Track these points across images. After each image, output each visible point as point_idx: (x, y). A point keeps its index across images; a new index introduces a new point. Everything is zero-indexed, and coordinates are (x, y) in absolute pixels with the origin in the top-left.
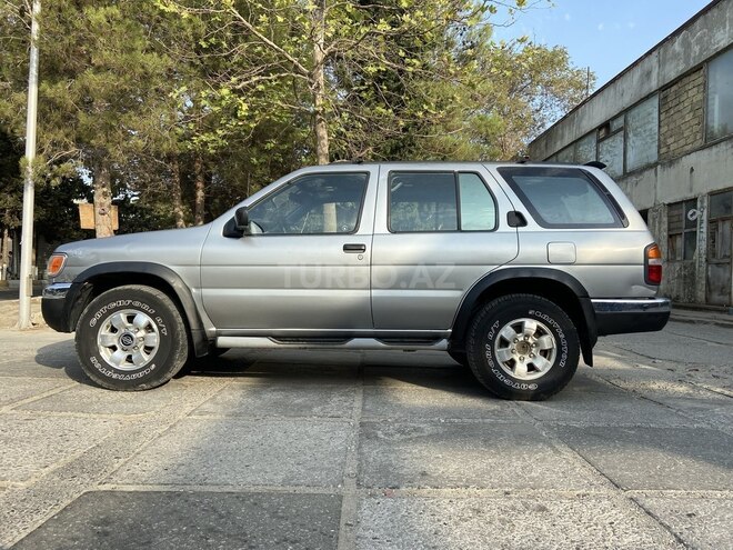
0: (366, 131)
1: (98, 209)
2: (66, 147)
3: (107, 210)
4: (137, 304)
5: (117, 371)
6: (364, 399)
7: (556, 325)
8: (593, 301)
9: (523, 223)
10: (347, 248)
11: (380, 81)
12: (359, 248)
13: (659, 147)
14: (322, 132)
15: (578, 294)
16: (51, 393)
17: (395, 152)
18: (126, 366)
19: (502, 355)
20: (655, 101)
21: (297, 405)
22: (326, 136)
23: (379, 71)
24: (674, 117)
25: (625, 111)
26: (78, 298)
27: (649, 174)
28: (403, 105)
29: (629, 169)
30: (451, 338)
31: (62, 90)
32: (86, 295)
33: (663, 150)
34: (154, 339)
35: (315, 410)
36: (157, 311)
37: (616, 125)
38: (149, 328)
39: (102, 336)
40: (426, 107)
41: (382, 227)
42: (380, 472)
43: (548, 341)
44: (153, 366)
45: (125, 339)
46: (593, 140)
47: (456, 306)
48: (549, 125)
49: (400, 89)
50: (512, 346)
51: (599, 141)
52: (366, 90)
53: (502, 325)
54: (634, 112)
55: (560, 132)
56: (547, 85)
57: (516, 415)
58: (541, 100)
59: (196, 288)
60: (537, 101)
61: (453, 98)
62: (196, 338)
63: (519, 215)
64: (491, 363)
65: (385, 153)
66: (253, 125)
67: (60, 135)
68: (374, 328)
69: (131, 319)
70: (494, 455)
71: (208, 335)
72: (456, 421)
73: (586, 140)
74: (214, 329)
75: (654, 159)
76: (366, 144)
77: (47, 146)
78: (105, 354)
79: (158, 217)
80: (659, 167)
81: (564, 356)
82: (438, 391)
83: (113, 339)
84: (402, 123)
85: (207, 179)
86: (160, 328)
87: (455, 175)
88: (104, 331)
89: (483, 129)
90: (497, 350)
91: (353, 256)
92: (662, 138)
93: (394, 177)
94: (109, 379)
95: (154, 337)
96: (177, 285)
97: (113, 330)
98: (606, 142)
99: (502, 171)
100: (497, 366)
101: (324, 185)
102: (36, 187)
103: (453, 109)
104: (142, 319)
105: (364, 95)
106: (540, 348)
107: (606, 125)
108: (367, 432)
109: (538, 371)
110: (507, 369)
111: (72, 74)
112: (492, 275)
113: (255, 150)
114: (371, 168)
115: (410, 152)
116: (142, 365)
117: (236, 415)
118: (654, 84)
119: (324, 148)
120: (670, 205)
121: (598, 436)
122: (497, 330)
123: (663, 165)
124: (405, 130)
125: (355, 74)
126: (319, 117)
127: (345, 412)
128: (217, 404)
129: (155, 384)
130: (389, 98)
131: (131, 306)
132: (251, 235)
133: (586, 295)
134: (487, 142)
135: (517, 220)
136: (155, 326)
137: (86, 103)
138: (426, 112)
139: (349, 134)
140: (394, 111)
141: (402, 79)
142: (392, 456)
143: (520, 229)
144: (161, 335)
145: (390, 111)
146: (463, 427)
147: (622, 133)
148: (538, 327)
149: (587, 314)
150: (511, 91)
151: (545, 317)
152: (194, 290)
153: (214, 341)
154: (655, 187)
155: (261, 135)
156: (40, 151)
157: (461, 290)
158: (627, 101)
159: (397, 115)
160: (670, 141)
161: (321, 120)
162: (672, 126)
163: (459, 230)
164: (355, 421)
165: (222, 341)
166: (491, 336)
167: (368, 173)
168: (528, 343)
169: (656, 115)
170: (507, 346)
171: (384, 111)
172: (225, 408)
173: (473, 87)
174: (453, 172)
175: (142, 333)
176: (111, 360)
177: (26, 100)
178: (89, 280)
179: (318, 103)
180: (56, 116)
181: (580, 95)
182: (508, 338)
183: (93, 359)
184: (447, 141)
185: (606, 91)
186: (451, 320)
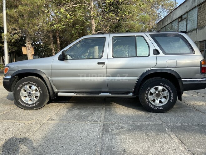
0: (107, 22)
1: (27, 48)
2: (16, 30)
3: (30, 48)
4: (32, 83)
5: (27, 104)
6: (105, 112)
7: (169, 88)
8: (182, 79)
9: (158, 53)
10: (99, 63)
11: (111, 5)
12: (103, 63)
13: (198, 24)
14: (93, 23)
15: (177, 77)
16: (7, 111)
17: (116, 28)
18: (30, 102)
19: (151, 98)
20: (196, 9)
21: (83, 116)
22: (94, 24)
23: (111, 2)
24: (203, 14)
25: (187, 12)
26: (13, 81)
27: (194, 32)
28: (118, 13)
29: (188, 31)
30: (134, 92)
31: (13, 12)
32: (16, 80)
33: (199, 24)
34: (38, 94)
35: (89, 118)
36: (38, 85)
37: (184, 17)
38: (36, 90)
39: (22, 93)
40: (125, 13)
41: (110, 56)
42: (108, 150)
43: (166, 93)
44: (38, 102)
45: (29, 94)
46: (177, 22)
47: (135, 82)
48: (163, 18)
49: (117, 8)
50: (154, 95)
51: (179, 22)
52: (106, 8)
53: (151, 88)
54: (190, 13)
55: (167, 19)
56: (163, 5)
57: (156, 120)
58: (161, 10)
59: (50, 77)
60: (160, 10)
61: (134, 10)
62: (51, 93)
63: (157, 51)
64: (147, 101)
65: (113, 28)
66: (72, 21)
67: (14, 26)
68: (108, 89)
69: (30, 87)
70: (149, 141)
71: (55, 92)
72: (136, 123)
73: (175, 22)
74: (57, 90)
75: (196, 27)
76: (107, 26)
77: (10, 30)
78: (23, 99)
79: (49, 49)
80: (197, 30)
81: (172, 98)
82: (129, 108)
83: (25, 94)
84: (118, 19)
85: (61, 38)
86: (40, 90)
87: (135, 37)
88: (22, 91)
89: (143, 20)
90: (149, 96)
91: (101, 66)
92: (198, 21)
93: (114, 39)
94: (25, 107)
95: (38, 93)
96: (44, 76)
97: (25, 91)
98: (181, 22)
99: (151, 36)
100: (149, 102)
101: (91, 41)
102: (8, 42)
103: (134, 13)
104: (34, 87)
105: (106, 10)
106: (164, 95)
107: (181, 17)
108: (105, 129)
109: (163, 103)
110: (152, 103)
111: (16, 7)
112: (148, 71)
113: (73, 29)
114: (107, 36)
115: (121, 28)
116: (35, 102)
117: (63, 121)
118: (196, 4)
119: (94, 28)
120: (200, 42)
121: (185, 130)
122: (149, 90)
123: (199, 29)
124: (119, 21)
125: (103, 4)
126: (92, 18)
127: (99, 119)
128: (58, 116)
129: (39, 108)
130: (114, 11)
131: (30, 84)
132: (68, 59)
133: (180, 78)
134: (144, 23)
135: (156, 52)
136: (38, 90)
137: (22, 16)
138: (125, 15)
139: (102, 23)
140: (115, 15)
141: (118, 4)
142: (113, 141)
143: (157, 55)
144: (40, 93)
145: (114, 15)
146: (138, 126)
147: (186, 19)
148: (163, 88)
149: (180, 84)
150: (152, 7)
151: (166, 85)
152: (50, 78)
153: (57, 94)
154: (196, 36)
155: (74, 24)
156: (8, 31)
157: (137, 77)
158: (187, 9)
159: (117, 16)
160: (201, 21)
161: (92, 19)
162: (202, 17)
163: (136, 56)
164: (101, 123)
165: (60, 94)
166: (147, 92)
167: (105, 37)
168: (160, 94)
169: (197, 13)
170: (152, 95)
171: (112, 15)
172: (60, 117)
173: (141, 6)
174: (134, 36)
175: (34, 92)
176: (25, 100)
177: (3, 16)
178: (17, 75)
179: (91, 13)
180: (12, 20)
181: (173, 9)
182: (153, 92)
183: (19, 100)
184: (132, 24)
185: (181, 6)
186: (134, 86)
